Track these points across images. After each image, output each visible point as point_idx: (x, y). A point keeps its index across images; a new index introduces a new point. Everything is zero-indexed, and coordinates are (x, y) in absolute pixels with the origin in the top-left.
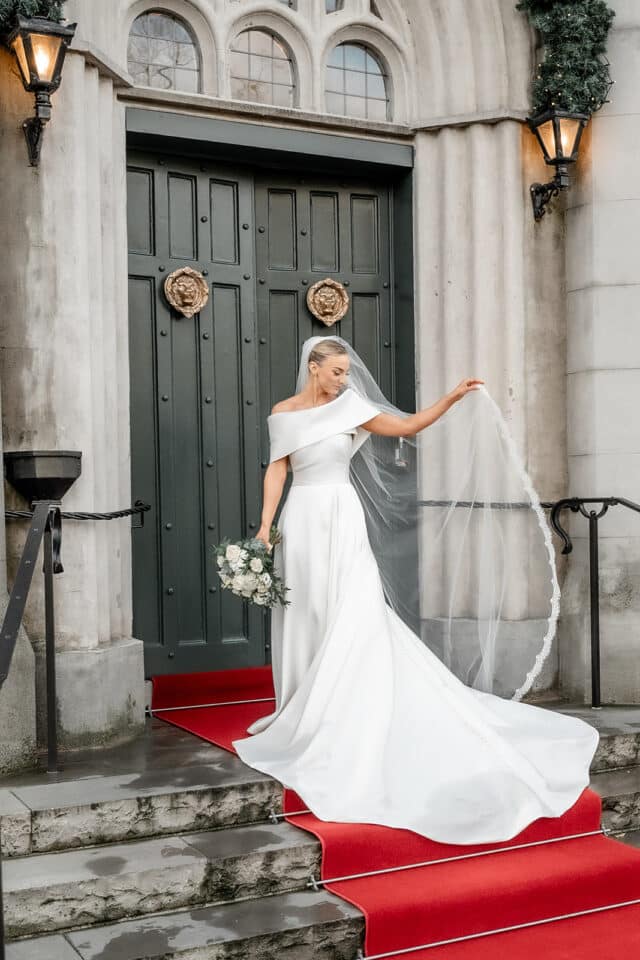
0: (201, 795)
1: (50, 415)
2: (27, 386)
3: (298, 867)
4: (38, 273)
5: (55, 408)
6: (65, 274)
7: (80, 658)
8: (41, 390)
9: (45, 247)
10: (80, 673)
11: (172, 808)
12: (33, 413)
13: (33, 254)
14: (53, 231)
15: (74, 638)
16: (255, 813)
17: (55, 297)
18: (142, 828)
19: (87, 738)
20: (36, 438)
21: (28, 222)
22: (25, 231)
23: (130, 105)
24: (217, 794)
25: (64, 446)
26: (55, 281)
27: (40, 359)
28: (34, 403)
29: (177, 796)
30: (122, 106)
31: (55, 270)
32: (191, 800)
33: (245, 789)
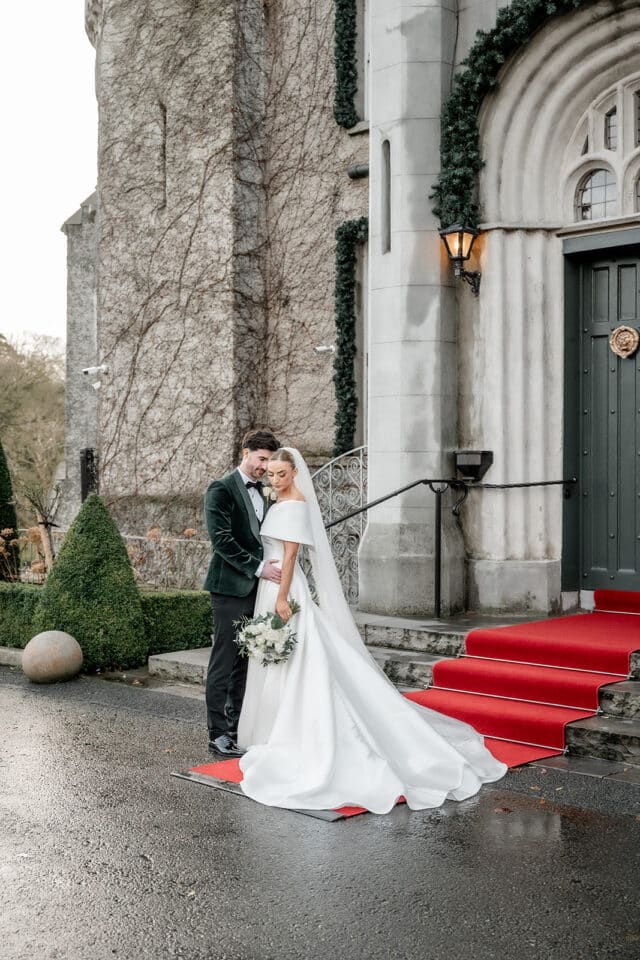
0: (431, 634)
1: (481, 429)
2: (472, 415)
3: (424, 675)
4: (478, 355)
5: (484, 426)
6: (489, 351)
7: (488, 564)
8: (477, 417)
9: (481, 339)
10: (489, 573)
11: (418, 638)
12: (474, 430)
13: (476, 344)
14: (484, 330)
15: (488, 553)
16: (454, 651)
17: (484, 366)
18: (406, 645)
19: (490, 610)
20: (475, 443)
21: (475, 326)
22: (473, 332)
23: (565, 238)
24: (438, 636)
25: (486, 448)
26: (484, 358)
27: (477, 400)
28: (474, 425)
29: (420, 632)
30: (560, 240)
31: (485, 351)
32: (426, 636)
33: (450, 636)
